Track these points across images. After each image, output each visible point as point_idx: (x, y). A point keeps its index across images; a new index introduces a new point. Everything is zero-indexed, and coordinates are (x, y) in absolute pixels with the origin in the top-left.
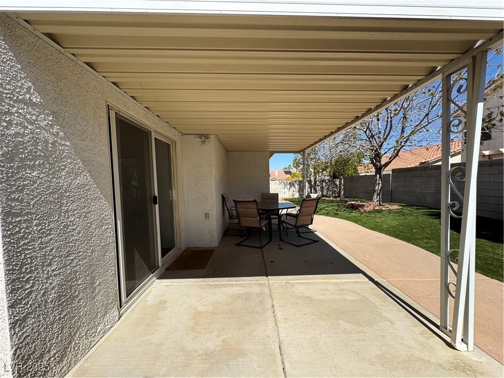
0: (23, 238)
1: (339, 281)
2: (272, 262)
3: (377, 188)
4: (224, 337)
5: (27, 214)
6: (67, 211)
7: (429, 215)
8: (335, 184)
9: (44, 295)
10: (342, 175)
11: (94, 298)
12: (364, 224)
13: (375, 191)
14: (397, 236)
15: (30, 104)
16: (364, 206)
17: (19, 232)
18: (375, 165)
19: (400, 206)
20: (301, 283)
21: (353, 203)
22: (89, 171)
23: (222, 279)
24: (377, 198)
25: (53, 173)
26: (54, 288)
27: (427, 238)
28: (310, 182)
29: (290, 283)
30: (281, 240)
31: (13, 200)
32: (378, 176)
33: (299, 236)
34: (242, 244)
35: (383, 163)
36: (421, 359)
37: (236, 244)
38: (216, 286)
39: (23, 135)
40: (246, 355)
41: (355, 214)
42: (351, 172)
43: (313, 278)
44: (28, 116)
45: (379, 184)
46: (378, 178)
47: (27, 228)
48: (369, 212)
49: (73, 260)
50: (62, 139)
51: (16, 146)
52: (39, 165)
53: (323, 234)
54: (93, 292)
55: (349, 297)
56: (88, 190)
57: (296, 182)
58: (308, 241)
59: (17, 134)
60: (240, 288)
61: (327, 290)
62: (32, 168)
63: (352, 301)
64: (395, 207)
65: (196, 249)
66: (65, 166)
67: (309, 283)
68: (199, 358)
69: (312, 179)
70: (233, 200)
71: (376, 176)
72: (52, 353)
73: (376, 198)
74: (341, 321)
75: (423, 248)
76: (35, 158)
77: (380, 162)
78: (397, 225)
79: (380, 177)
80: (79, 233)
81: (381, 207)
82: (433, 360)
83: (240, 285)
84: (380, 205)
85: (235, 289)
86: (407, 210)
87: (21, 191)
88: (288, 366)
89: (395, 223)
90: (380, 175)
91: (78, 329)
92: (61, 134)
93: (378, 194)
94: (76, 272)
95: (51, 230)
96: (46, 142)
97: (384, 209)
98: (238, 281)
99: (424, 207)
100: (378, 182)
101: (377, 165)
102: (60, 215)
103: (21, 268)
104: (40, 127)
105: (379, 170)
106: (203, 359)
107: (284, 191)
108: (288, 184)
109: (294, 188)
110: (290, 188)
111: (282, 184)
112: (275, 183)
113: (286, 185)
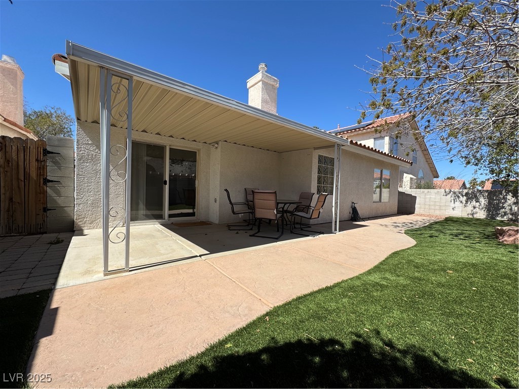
0: (82, 182)
5: (84, 176)
6: (99, 177)
9: (87, 200)
15: (88, 144)
17: (81, 180)
26: (90, 200)
31: (80, 171)
44: (87, 148)
47: (83, 179)
49: (99, 194)
51: (82, 157)
52: (89, 162)
72: (88, 219)
87: (83, 169)
95: (92, 182)
96: (92, 155)
103: (80, 190)
104: (90, 151)
107: (452, 205)
108: (463, 196)
109: (477, 202)
110: (467, 202)
111: (451, 194)
112: (438, 192)
113: (459, 197)
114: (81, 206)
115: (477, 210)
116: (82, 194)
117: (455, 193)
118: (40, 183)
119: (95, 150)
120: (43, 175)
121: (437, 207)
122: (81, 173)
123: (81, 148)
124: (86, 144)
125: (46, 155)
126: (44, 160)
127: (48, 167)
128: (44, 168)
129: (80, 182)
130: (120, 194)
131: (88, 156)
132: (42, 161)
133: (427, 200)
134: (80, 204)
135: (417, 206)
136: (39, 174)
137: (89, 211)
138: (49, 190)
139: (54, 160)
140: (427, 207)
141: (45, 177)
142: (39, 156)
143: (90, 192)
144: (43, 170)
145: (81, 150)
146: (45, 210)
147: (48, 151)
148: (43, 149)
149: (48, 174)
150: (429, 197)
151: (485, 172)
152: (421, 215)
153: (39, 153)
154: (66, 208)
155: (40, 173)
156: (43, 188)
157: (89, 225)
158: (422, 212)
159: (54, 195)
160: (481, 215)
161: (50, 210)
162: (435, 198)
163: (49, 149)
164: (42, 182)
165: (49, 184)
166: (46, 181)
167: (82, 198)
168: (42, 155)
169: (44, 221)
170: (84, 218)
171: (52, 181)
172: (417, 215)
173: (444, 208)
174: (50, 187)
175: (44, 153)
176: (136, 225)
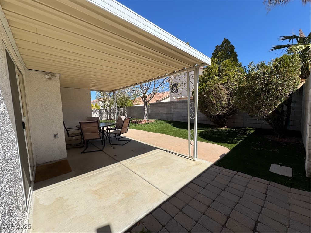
1: (152, 154)
2: (115, 155)
3: (145, 112)
4: (122, 192)
7: (166, 123)
8: (121, 111)
10: (126, 106)
12: (145, 130)
13: (145, 113)
14: (160, 133)
16: (141, 121)
18: (144, 101)
19: (155, 120)
20: (138, 159)
21: (136, 120)
23: (92, 172)
27: (170, 132)
28: (106, 110)
29: (133, 161)
30: (110, 144)
32: (146, 106)
33: (119, 140)
34: (85, 151)
35: (147, 100)
36: (189, 166)
37: (82, 153)
38: (93, 176)
40: (139, 192)
41: (138, 126)
42: (129, 104)
43: (141, 156)
45: (146, 110)
48: (144, 124)
53: (130, 137)
55: (160, 158)
57: (97, 110)
58: (126, 142)
60: (109, 172)
61: (151, 158)
63: (162, 159)
64: (153, 121)
65: (48, 164)
67: (141, 158)
68: (118, 205)
69: (108, 108)
70: (79, 122)
71: (145, 106)
73: (145, 117)
74: (163, 166)
75: (171, 135)
77: (146, 99)
78: (158, 128)
79: (147, 107)
81: (148, 121)
82: (192, 165)
83: (108, 170)
84: (147, 120)
85: (107, 173)
86: (158, 122)
88: (157, 187)
89: (157, 128)
90: (147, 106)
93: (146, 115)
97: (149, 122)
98: (104, 169)
99: (163, 120)
101: (145, 101)
105: (146, 103)
106: (121, 204)
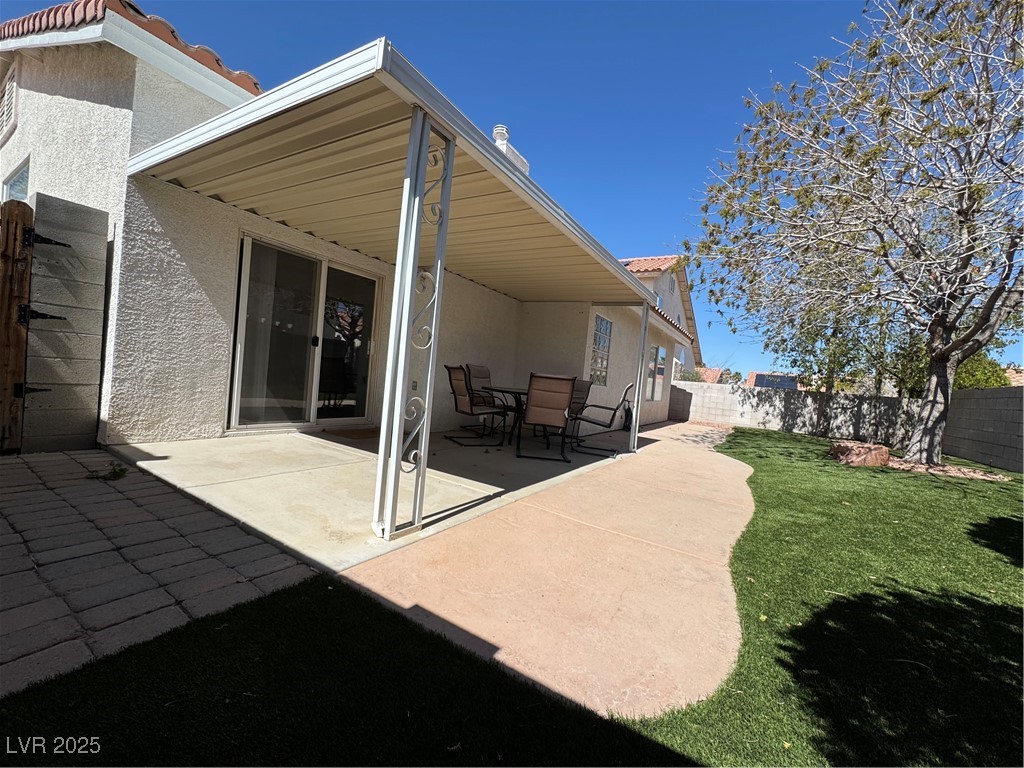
0: (131, 325)
5: (137, 310)
6: (173, 317)
9: (141, 372)
11: (193, 400)
15: (152, 233)
17: (129, 320)
22: (205, 290)
24: (920, 441)
25: (166, 285)
26: (150, 371)
31: (128, 297)
32: (934, 379)
39: (143, 255)
44: (149, 242)
45: (934, 402)
46: (933, 387)
47: (135, 319)
49: (173, 358)
50: (178, 259)
51: (135, 263)
52: (153, 277)
54: (192, 396)
56: (202, 306)
59: (138, 254)
62: (147, 279)
66: (178, 282)
72: (141, 418)
73: (917, 442)
76: (150, 272)
79: (942, 384)
80: (184, 339)
87: (136, 293)
90: (940, 377)
91: (169, 416)
92: (178, 256)
93: (929, 432)
94: (175, 369)
95: (156, 327)
96: (162, 261)
100: (931, 398)
101: (935, 350)
102: (166, 318)
103: (127, 345)
104: (158, 250)
105: (937, 363)
107: (740, 409)
108: (754, 396)
109: (770, 406)
110: (758, 405)
111: (739, 393)
112: (722, 388)
113: (749, 397)
114: (127, 384)
115: (770, 417)
116: (130, 356)
117: (744, 390)
118: (9, 318)
119: (169, 250)
120: (20, 297)
121: (719, 412)
122: (130, 303)
123: (134, 240)
124: (148, 232)
125: (32, 246)
126: (25, 259)
127: (35, 280)
128: (22, 279)
129: (128, 325)
130: (221, 361)
131: (152, 261)
132: (19, 260)
133: (707, 400)
134: (124, 380)
135: (692, 409)
136: (7, 293)
137: (145, 397)
138: (33, 339)
139: (53, 262)
140: (705, 410)
141: (26, 302)
142: (11, 246)
143: (150, 352)
144: (21, 287)
145: (134, 246)
146: (20, 390)
147: (38, 236)
148: (24, 229)
149: (35, 296)
150: (708, 395)
151: (786, 363)
152: (699, 423)
153: (11, 238)
154: (78, 389)
155: (11, 290)
156: (17, 332)
157: (144, 433)
158: (699, 419)
159: (46, 351)
160: (775, 424)
161: (34, 390)
162: (717, 398)
163: (39, 230)
164: (15, 316)
165: (35, 323)
166: (27, 315)
167: (131, 365)
168: (18, 243)
169: (15, 419)
170: (132, 414)
171: (44, 316)
172: (693, 423)
173: (727, 413)
174: (38, 331)
175: (24, 240)
176: (251, 434)
